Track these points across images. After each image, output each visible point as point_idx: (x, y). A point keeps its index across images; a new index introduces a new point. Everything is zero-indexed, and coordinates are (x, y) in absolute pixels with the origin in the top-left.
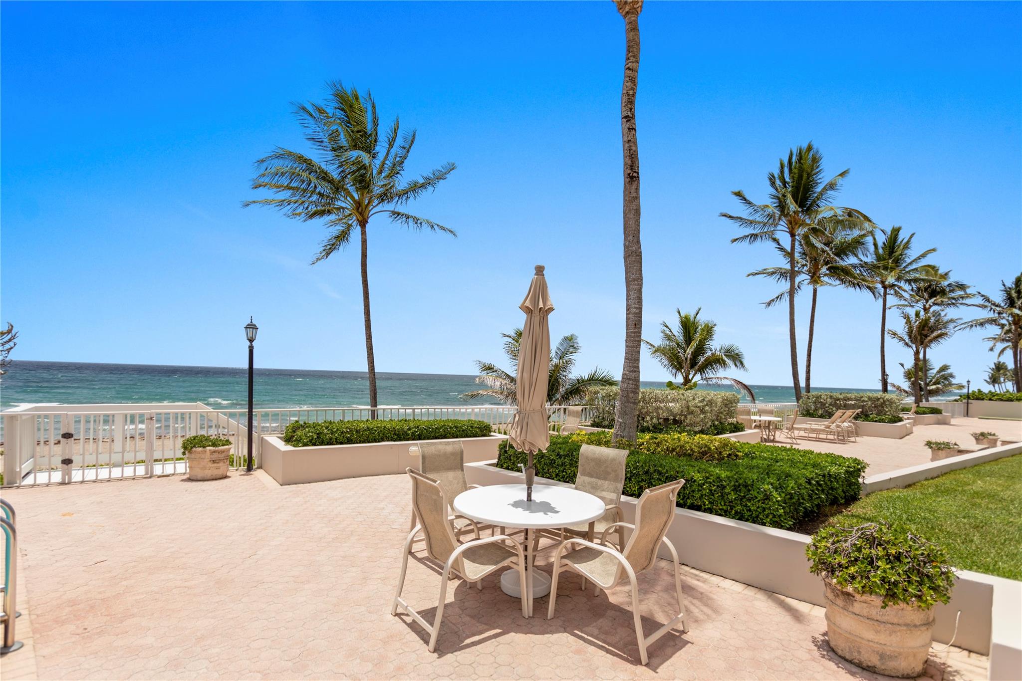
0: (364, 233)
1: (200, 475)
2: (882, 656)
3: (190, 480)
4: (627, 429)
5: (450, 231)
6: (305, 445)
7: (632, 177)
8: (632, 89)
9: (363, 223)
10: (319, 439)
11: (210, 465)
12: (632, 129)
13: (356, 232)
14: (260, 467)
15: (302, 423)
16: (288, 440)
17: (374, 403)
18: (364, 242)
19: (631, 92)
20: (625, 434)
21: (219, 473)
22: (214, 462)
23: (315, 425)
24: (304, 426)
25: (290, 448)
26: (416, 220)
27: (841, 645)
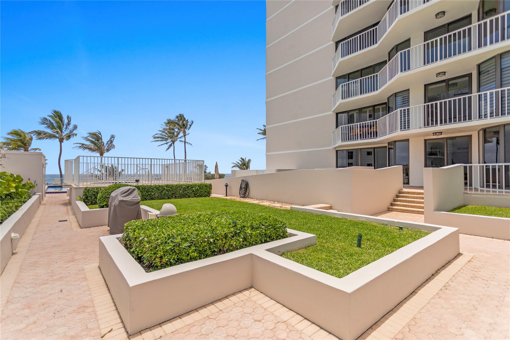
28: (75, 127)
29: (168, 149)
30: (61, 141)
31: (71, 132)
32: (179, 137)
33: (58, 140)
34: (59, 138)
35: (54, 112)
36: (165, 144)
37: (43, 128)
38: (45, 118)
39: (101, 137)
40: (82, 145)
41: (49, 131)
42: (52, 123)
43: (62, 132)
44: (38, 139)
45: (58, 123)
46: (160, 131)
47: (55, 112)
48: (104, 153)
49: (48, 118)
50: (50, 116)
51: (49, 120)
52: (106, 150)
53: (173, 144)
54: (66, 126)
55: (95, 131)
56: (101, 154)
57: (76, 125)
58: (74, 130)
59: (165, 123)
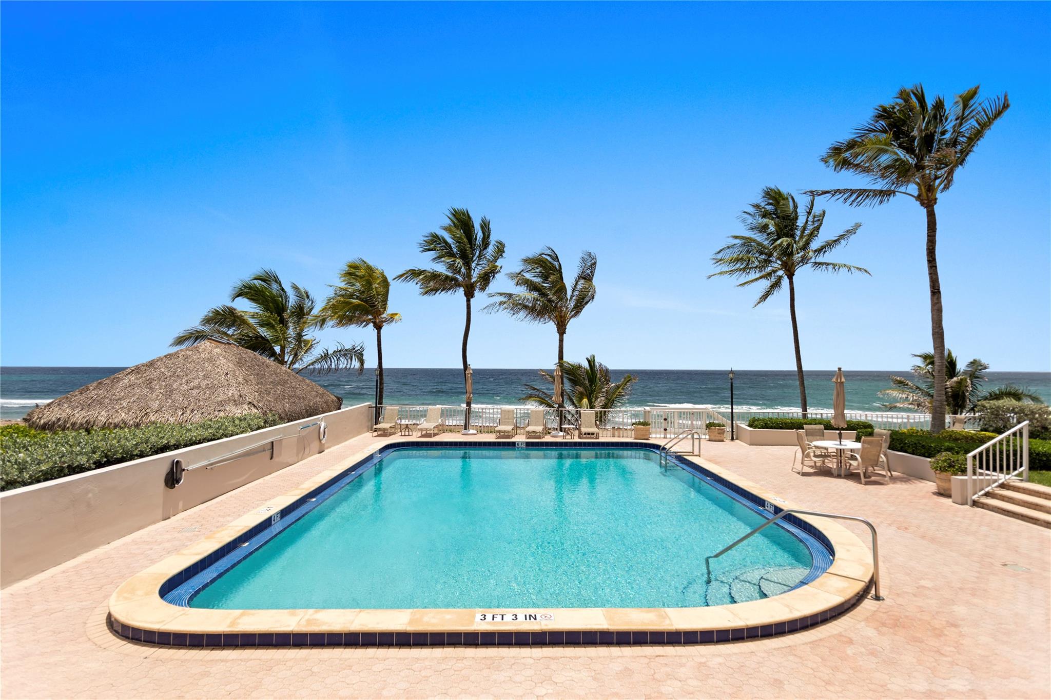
0: (791, 283)
1: (714, 439)
2: (944, 490)
3: (709, 441)
4: (936, 427)
5: (865, 270)
6: (759, 428)
7: (935, 291)
8: (932, 246)
9: (790, 277)
10: (766, 425)
11: (718, 435)
12: (933, 266)
13: (785, 282)
14: (737, 439)
15: (756, 418)
16: (750, 426)
17: (805, 409)
18: (792, 289)
19: (931, 248)
20: (935, 430)
21: (721, 439)
22: (719, 433)
23: (763, 420)
24: (758, 420)
25: (752, 429)
26: (834, 265)
27: (942, 492)
28: (500, 250)
29: (765, 297)
30: (469, 295)
32: (812, 250)
33: (461, 291)
34: (463, 287)
35: (453, 214)
37: (428, 262)
38: (433, 235)
39: (557, 267)
40: (510, 298)
41: (441, 268)
42: (449, 246)
43: (469, 268)
44: (426, 293)
45: (459, 242)
46: (736, 237)
47: (456, 213)
48: (568, 321)
49: (442, 233)
50: (446, 229)
51: (441, 240)
52: (572, 311)
53: (786, 277)
54: (480, 252)
55: (543, 252)
56: (560, 323)
57: (501, 244)
58: (499, 258)
59: (757, 206)
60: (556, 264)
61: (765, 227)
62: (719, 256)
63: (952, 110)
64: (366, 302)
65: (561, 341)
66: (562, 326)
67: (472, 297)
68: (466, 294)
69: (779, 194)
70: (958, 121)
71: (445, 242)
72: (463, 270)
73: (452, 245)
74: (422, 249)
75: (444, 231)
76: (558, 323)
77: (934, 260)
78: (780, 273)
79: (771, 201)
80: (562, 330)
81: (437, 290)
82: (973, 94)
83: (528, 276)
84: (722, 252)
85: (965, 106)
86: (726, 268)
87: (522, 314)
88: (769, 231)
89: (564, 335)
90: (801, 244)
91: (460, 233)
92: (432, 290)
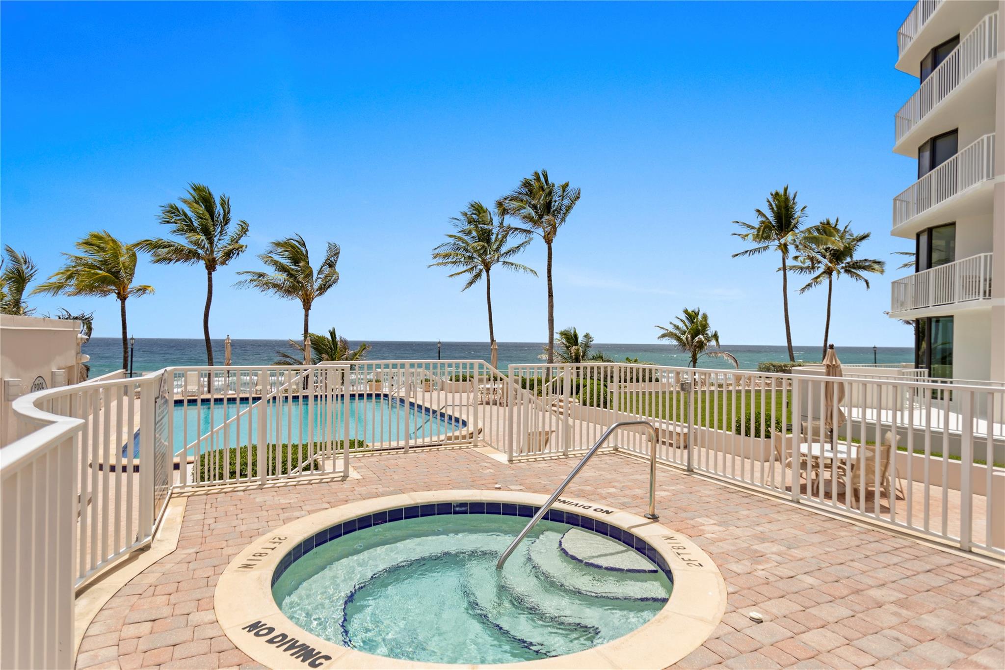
0: (488, 276)
5: (532, 271)
7: (551, 295)
9: (488, 271)
13: (484, 274)
18: (488, 281)
25: (451, 382)
26: (516, 265)
28: (244, 229)
29: (470, 284)
30: (211, 267)
31: (235, 240)
32: (502, 253)
33: (202, 263)
34: (204, 260)
35: (194, 190)
36: (465, 271)
37: (166, 233)
38: (172, 207)
39: (305, 253)
40: (260, 277)
41: (182, 241)
42: (190, 220)
43: (211, 243)
44: (158, 261)
45: (201, 218)
46: (451, 236)
47: (197, 189)
48: (313, 299)
49: (181, 206)
50: (185, 202)
51: (181, 212)
52: (317, 291)
53: (484, 270)
54: (221, 228)
55: (291, 237)
56: (306, 301)
57: (245, 223)
58: (242, 236)
59: (465, 214)
60: (303, 249)
61: (470, 232)
62: (436, 252)
63: (557, 191)
64: (112, 273)
65: (307, 316)
66: (308, 303)
67: (214, 271)
68: (207, 267)
69: (481, 207)
70: (561, 198)
71: (185, 215)
72: (207, 245)
73: (192, 219)
74: (160, 221)
75: (183, 204)
76: (304, 300)
77: (551, 276)
78: (482, 267)
79: (474, 212)
80: (307, 306)
81: (170, 260)
82: (567, 185)
83: (277, 258)
84: (438, 249)
85: (564, 191)
86: (441, 261)
87: (272, 291)
88: (472, 235)
89: (310, 311)
90: (495, 247)
91: (202, 209)
92: (165, 259)
